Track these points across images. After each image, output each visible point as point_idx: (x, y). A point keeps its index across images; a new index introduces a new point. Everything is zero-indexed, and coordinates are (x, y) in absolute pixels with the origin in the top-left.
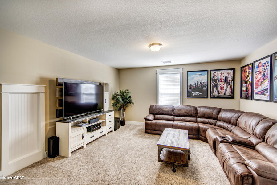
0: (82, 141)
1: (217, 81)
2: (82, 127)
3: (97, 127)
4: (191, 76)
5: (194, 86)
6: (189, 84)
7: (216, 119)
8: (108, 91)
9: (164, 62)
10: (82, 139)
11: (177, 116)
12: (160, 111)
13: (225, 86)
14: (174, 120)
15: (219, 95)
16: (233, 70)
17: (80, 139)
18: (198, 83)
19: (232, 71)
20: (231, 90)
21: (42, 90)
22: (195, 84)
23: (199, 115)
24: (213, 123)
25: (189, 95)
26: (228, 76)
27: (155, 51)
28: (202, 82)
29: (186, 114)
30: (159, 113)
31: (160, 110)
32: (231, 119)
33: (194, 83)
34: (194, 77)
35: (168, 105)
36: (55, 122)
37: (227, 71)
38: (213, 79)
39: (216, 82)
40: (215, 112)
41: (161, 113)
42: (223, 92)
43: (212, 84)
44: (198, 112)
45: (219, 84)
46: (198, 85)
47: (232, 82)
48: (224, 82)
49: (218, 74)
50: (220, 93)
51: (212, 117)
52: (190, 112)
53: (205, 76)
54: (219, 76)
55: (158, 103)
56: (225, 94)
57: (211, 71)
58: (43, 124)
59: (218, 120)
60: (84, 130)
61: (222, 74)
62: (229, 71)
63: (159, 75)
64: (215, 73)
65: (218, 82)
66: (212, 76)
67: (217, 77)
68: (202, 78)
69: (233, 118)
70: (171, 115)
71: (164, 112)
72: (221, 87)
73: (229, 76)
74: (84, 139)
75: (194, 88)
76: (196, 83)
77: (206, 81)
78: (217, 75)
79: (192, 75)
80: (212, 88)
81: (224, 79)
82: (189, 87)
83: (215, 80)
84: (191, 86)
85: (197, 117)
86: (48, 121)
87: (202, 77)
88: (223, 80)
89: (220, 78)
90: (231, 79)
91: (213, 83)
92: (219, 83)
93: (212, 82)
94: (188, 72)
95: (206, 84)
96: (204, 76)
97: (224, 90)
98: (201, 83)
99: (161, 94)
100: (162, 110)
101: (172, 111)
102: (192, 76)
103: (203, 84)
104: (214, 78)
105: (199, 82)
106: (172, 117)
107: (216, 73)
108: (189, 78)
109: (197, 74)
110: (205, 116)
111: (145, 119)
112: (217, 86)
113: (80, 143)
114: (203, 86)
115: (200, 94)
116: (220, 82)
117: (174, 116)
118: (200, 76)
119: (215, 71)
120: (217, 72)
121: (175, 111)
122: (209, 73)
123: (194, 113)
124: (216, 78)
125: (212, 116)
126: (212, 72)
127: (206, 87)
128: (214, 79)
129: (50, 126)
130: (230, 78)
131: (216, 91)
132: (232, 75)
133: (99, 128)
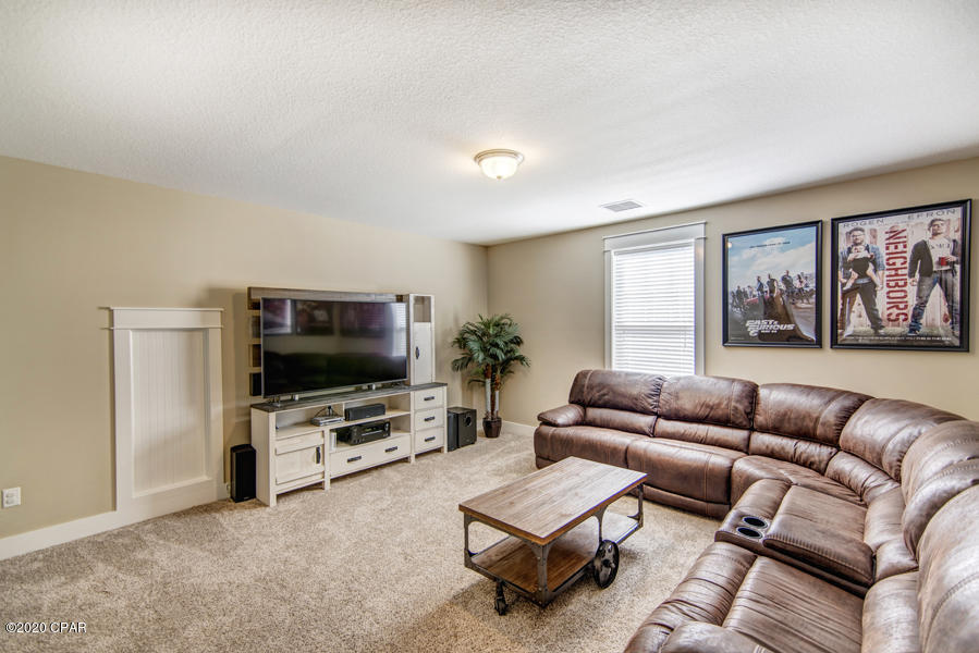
0: (319, 468)
1: (871, 267)
2: (321, 428)
3: (373, 430)
4: (741, 252)
5: (755, 293)
6: (732, 288)
7: (832, 442)
8: (430, 321)
9: (614, 208)
10: (318, 462)
11: (668, 418)
12: (604, 395)
13: (912, 290)
14: (653, 434)
15: (882, 331)
16: (959, 210)
17: (310, 460)
18: (772, 282)
19: (955, 215)
20: (951, 308)
21: (214, 320)
22: (761, 285)
23: (760, 419)
24: (817, 459)
25: (733, 336)
26: (931, 243)
27: (499, 177)
28: (793, 274)
29: (703, 412)
30: (601, 402)
31: (605, 391)
32: (883, 448)
33: (755, 284)
34: (755, 256)
35: (639, 374)
36: (246, 408)
37: (925, 218)
38: (845, 259)
39: (863, 275)
40: (830, 412)
41: (609, 401)
42: (902, 317)
43: (844, 285)
44: (761, 408)
45: (876, 279)
46: (772, 291)
47: (958, 267)
48: (906, 271)
49: (873, 237)
50: (883, 324)
51: (815, 435)
52: (723, 406)
53: (809, 245)
54: (881, 245)
55: (610, 365)
56: (912, 330)
57: (835, 222)
58: (217, 409)
59: (839, 449)
60: (323, 436)
61: (894, 234)
62: (935, 214)
63: (615, 259)
64: (856, 229)
65: (875, 271)
66: (843, 246)
67: (867, 249)
68: (793, 259)
69: (890, 446)
70: (645, 412)
71: (619, 399)
72: (891, 295)
73: (940, 240)
74: (324, 463)
75: (753, 306)
76: (765, 280)
77: (812, 270)
78: (867, 240)
79: (745, 248)
80: (840, 302)
81: (908, 255)
82: (730, 301)
83: (860, 266)
84: (740, 294)
85: (752, 430)
86: (233, 405)
87: (792, 254)
88: (899, 262)
89: (883, 252)
90: (946, 253)
91: (848, 277)
92: (880, 278)
93: (840, 274)
94: (725, 237)
95: (812, 285)
96: (801, 249)
97: (910, 311)
98: (786, 280)
99: (624, 330)
100: (612, 390)
101: (650, 396)
102: (747, 253)
103: (796, 283)
104: (851, 257)
105: (779, 278)
106: (650, 419)
107: (862, 230)
108: (732, 260)
109: (767, 242)
110: (787, 427)
111: (539, 418)
112: (867, 291)
113: (310, 472)
114: (795, 294)
115: (781, 327)
116: (887, 273)
117: (659, 416)
118: (783, 251)
119: (858, 224)
120: (867, 225)
121: (664, 396)
122: (826, 233)
123: (741, 407)
124: (863, 254)
125: (815, 429)
126: (843, 228)
127: (813, 300)
128: (855, 260)
129: (238, 416)
130: (941, 249)
131: (864, 313)
132: (958, 236)
133: (380, 437)
